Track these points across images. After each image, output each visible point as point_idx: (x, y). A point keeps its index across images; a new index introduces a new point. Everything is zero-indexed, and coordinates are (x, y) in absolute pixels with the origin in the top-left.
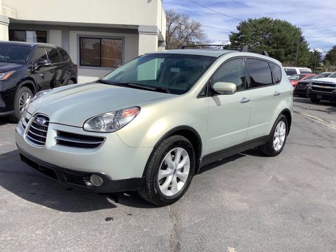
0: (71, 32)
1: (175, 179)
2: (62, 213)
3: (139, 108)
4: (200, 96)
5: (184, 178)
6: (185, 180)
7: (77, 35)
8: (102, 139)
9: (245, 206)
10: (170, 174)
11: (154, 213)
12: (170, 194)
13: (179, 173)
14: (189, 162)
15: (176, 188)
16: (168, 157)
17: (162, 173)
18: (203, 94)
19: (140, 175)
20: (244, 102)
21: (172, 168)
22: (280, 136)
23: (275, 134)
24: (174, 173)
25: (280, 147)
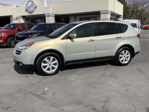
0: (77, 17)
1: (51, 67)
5: (56, 67)
6: (56, 68)
10: (48, 65)
13: (52, 65)
15: (52, 71)
16: (46, 59)
17: (43, 64)
18: (66, 38)
19: (33, 64)
20: (91, 41)
21: (48, 63)
22: (125, 57)
23: (120, 56)
24: (50, 65)
25: (126, 62)
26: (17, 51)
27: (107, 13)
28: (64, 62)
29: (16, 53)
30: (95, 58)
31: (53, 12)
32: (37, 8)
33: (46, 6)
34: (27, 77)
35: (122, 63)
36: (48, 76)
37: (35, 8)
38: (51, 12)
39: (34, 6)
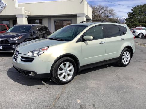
1: (66, 75)
2: (24, 86)
3: (48, 47)
4: (77, 41)
5: (71, 74)
7: (54, 20)
8: (33, 59)
9: (96, 85)
10: (64, 72)
11: (57, 87)
12: (64, 80)
13: (68, 72)
14: (73, 68)
15: (67, 78)
16: (62, 66)
17: (59, 72)
19: (49, 72)
20: (102, 43)
21: (64, 70)
22: (126, 58)
23: (123, 57)
24: (66, 72)
25: (127, 63)
26: (22, 57)
27: (84, 16)
28: (79, 67)
29: (22, 60)
30: (104, 61)
31: (25, 13)
32: (6, 8)
33: (17, 6)
34: (40, 88)
35: (124, 64)
36: (64, 85)
37: (3, 8)
38: (23, 13)
39: (2, 6)
